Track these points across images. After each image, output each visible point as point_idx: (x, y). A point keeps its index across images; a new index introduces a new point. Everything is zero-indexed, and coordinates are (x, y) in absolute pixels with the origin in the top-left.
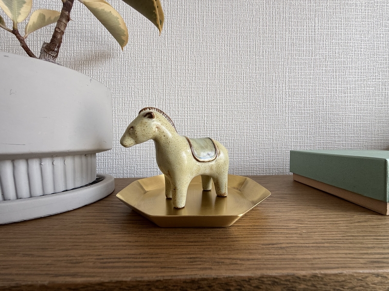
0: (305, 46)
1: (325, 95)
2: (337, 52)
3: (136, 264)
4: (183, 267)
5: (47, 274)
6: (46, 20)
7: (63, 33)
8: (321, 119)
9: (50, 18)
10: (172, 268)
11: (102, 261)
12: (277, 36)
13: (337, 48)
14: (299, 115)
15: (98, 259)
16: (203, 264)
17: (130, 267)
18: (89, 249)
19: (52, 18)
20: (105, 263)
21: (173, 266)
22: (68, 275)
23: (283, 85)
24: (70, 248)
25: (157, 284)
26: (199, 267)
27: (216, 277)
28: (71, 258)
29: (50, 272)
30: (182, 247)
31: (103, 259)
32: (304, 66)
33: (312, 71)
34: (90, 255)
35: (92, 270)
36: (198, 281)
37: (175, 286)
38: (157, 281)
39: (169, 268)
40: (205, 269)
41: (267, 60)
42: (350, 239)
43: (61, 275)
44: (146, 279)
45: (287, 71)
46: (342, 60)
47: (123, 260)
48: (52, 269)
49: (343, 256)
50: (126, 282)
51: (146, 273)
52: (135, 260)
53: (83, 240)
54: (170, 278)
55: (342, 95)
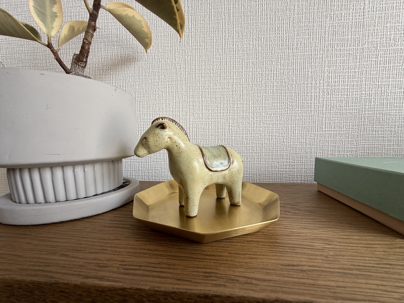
0: (350, 34)
1: (373, 92)
2: (392, 38)
3: (154, 274)
4: (198, 281)
5: (79, 275)
6: (75, 31)
7: (90, 43)
8: (366, 120)
9: (79, 29)
10: (187, 281)
11: (125, 267)
12: (315, 24)
13: (392, 33)
14: (339, 116)
15: (121, 265)
16: (217, 280)
17: (149, 276)
18: (114, 254)
19: (81, 29)
20: (127, 269)
21: (188, 279)
22: (96, 278)
23: (321, 82)
24: (98, 251)
25: (173, 295)
26: (214, 282)
27: (229, 295)
28: (98, 262)
29: (82, 274)
30: (199, 260)
31: (125, 265)
32: (348, 58)
33: (358, 63)
34: (115, 260)
35: (116, 275)
36: (211, 297)
37: (189, 299)
38: (173, 292)
39: (184, 280)
40: (220, 285)
41: (301, 53)
42: (386, 268)
43: (90, 277)
44: (163, 289)
45: (326, 64)
46: (399, 47)
47: (143, 268)
48: (83, 270)
49: (373, 288)
50: (144, 290)
51: (163, 283)
52: (154, 269)
53: (109, 245)
54: (184, 291)
55: (396, 91)
